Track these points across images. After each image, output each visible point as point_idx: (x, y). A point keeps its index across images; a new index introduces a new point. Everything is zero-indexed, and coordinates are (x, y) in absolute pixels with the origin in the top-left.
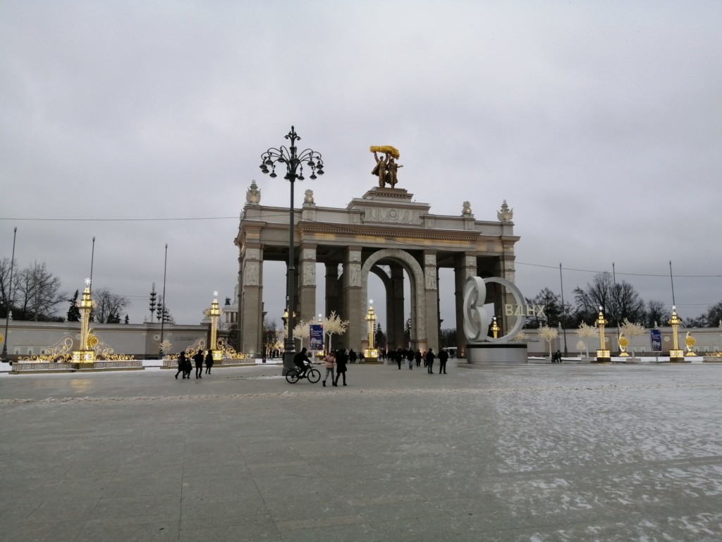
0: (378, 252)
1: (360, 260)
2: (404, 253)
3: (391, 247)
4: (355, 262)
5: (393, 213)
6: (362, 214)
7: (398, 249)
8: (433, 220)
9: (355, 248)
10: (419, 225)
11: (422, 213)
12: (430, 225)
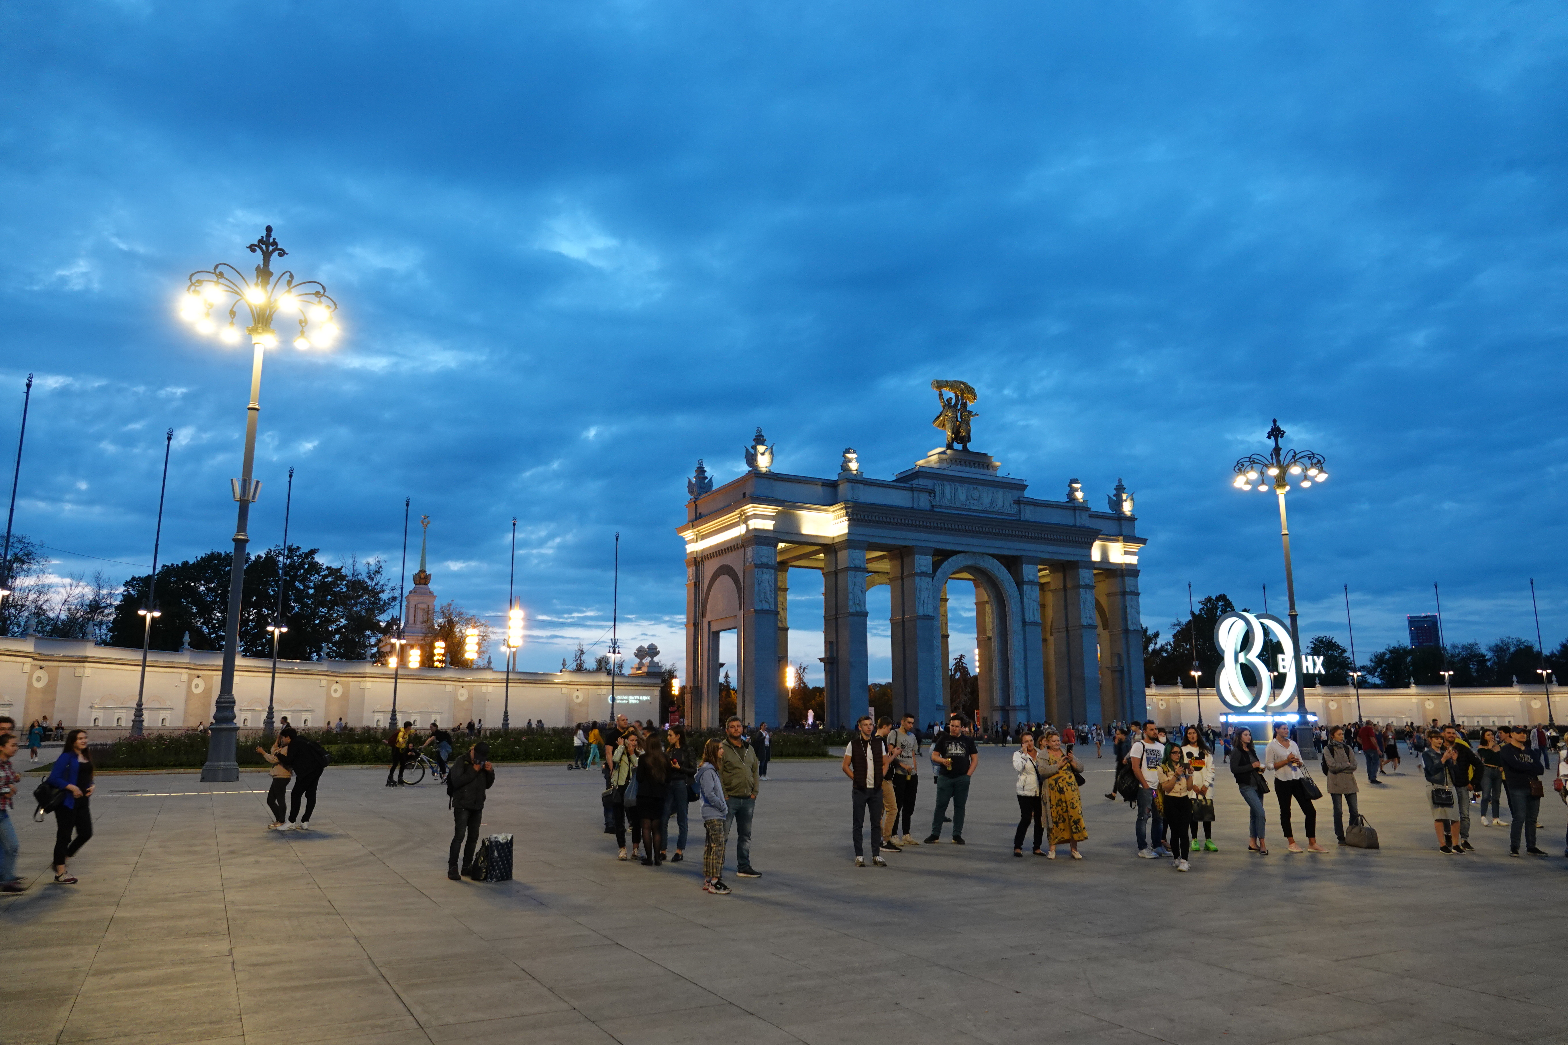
0: (954, 558)
1: (930, 571)
2: (991, 560)
3: (974, 549)
4: (923, 574)
5: (976, 494)
6: (932, 492)
7: (983, 554)
8: (1032, 507)
9: (924, 551)
10: (1013, 515)
11: (1016, 494)
12: (1028, 514)
